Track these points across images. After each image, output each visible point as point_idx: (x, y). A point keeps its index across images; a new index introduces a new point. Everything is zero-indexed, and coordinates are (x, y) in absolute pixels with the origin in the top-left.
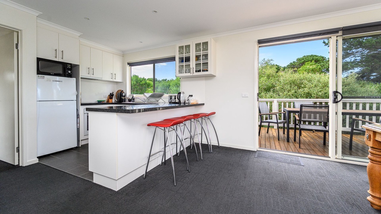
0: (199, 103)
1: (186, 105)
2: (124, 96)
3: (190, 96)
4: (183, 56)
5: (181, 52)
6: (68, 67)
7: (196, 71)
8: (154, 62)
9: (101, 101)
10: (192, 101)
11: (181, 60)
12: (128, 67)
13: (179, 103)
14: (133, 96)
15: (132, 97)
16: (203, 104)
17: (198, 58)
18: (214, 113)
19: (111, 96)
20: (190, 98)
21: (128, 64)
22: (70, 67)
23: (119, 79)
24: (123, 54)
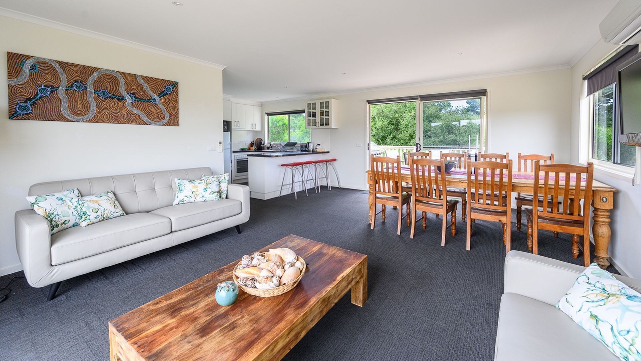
0: (326, 151)
1: (314, 152)
2: (263, 144)
3: (318, 145)
4: (311, 111)
5: (309, 108)
7: (321, 125)
8: (289, 113)
9: (244, 149)
10: (319, 149)
11: (309, 115)
12: (266, 117)
13: (308, 151)
15: (270, 145)
16: (328, 152)
17: (322, 114)
18: (335, 160)
19: (252, 144)
20: (318, 147)
21: (266, 114)
23: (258, 128)
24: (262, 105)
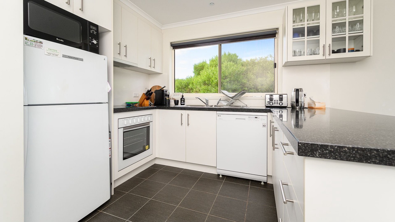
2: (169, 96)
4: (304, 25)
6: (91, 31)
7: (333, 52)
9: (133, 103)
14: (183, 96)
15: (181, 97)
21: (172, 45)
22: (95, 33)
